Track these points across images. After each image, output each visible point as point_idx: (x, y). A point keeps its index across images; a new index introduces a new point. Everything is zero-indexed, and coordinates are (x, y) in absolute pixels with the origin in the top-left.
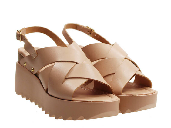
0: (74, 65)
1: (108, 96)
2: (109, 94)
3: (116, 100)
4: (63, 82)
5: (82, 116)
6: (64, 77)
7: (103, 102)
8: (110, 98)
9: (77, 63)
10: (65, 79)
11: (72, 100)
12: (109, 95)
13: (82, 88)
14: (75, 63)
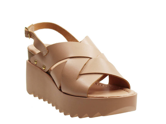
0: (88, 61)
4: (77, 79)
5: (98, 113)
6: (78, 74)
7: (120, 97)
8: (127, 93)
9: (91, 58)
10: (80, 75)
11: (86, 96)
12: (126, 90)
13: (96, 84)
14: (89, 59)
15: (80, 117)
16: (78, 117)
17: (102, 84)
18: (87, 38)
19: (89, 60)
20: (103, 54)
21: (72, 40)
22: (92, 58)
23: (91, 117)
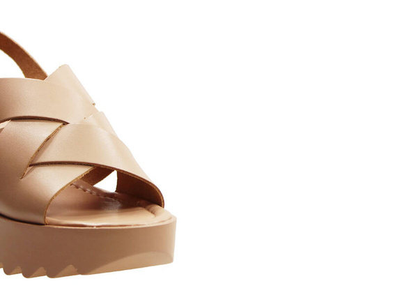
0: (58, 129)
1: (148, 210)
2: (149, 206)
3: (163, 221)
4: (23, 176)
5: (71, 267)
6: (27, 161)
7: (126, 227)
8: (152, 216)
9: (65, 123)
10: (30, 166)
11: (43, 222)
12: (151, 209)
13: (85, 191)
14: (61, 124)
15: (27, 275)
16: (21, 275)
17: (99, 191)
18: (64, 69)
19: (60, 127)
20: (102, 113)
21: (34, 74)
22: (68, 123)
23: (52, 275)
